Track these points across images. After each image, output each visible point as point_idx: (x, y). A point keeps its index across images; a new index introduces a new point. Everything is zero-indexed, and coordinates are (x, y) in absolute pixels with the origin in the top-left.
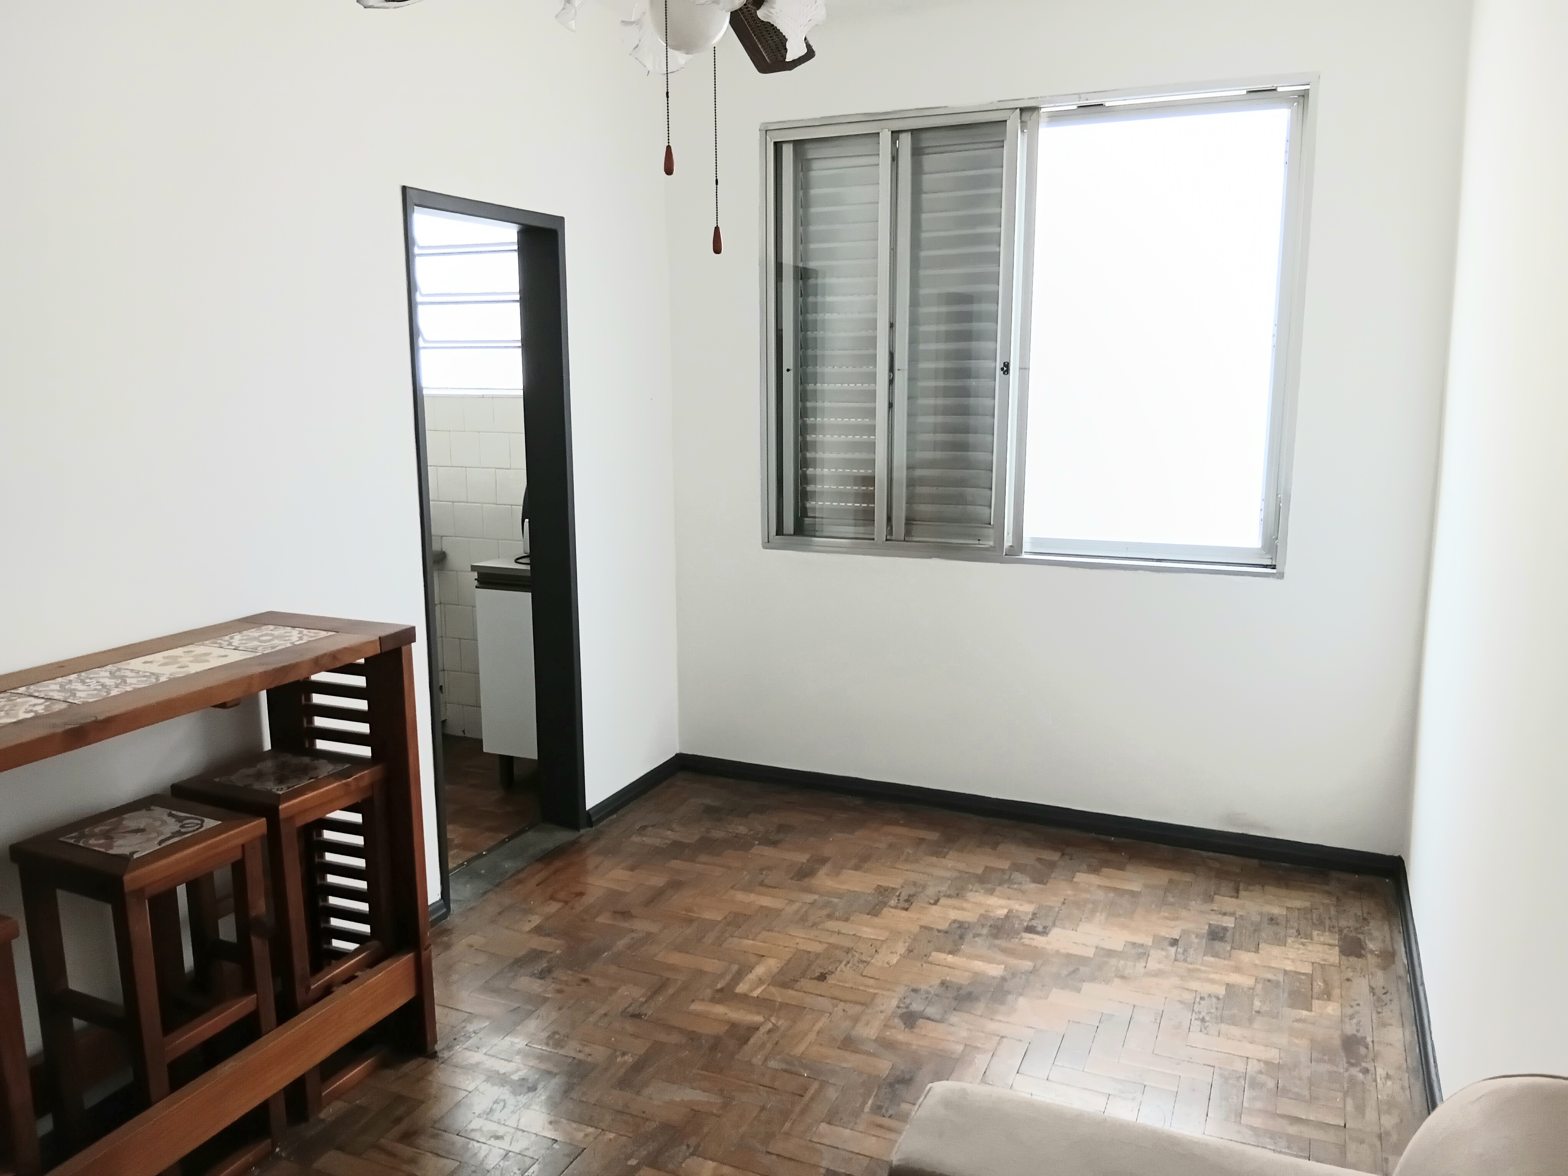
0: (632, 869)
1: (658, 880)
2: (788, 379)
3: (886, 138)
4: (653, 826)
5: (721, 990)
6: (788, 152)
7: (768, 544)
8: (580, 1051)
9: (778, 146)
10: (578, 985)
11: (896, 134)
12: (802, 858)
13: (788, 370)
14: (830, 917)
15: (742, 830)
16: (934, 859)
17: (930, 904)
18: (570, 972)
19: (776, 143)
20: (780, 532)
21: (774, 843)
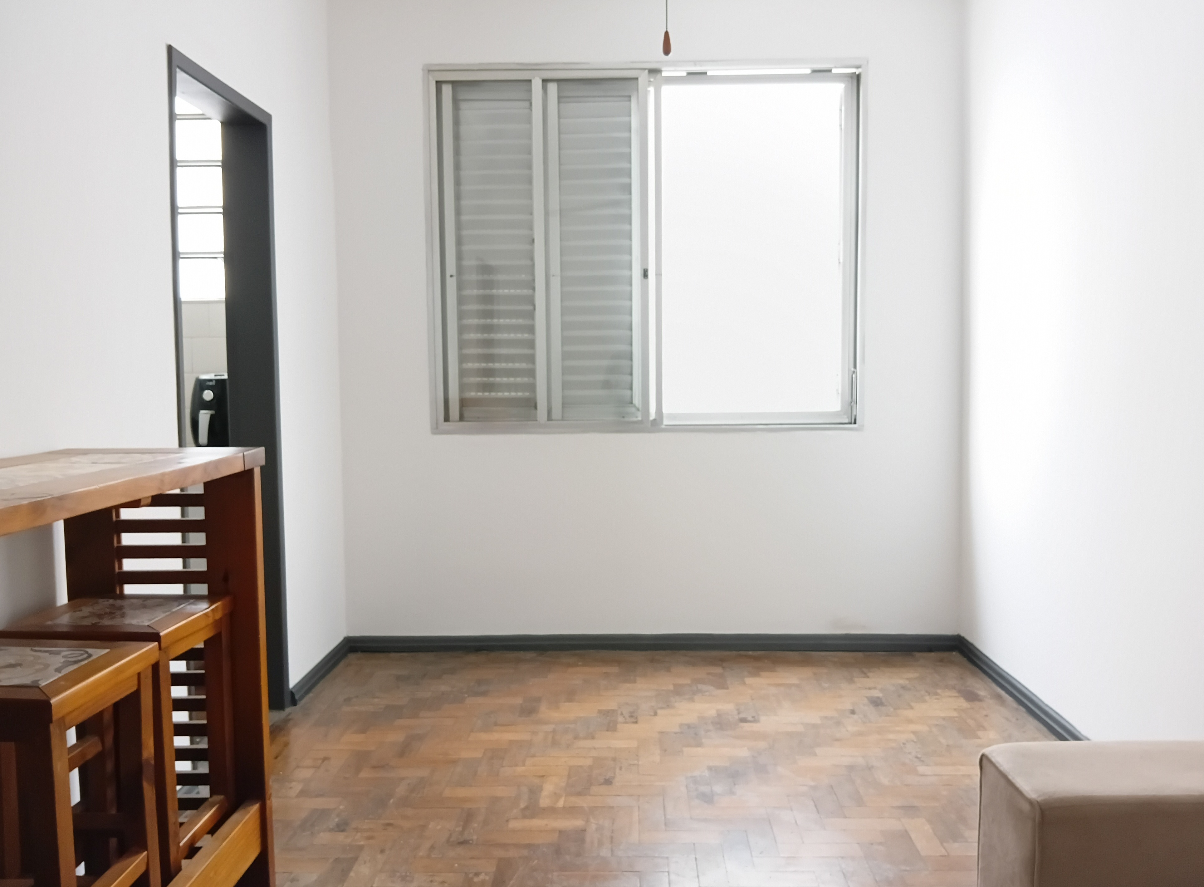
0: (363, 731)
1: (396, 737)
2: (451, 284)
3: (537, 84)
4: (357, 697)
5: (527, 808)
6: (447, 90)
7: (436, 430)
8: (431, 881)
9: (439, 83)
10: (385, 829)
11: (545, 81)
12: (518, 701)
13: (451, 276)
14: (576, 738)
15: (443, 688)
16: (628, 685)
17: (651, 716)
18: (366, 821)
19: (437, 82)
20: (447, 419)
21: (484, 694)
